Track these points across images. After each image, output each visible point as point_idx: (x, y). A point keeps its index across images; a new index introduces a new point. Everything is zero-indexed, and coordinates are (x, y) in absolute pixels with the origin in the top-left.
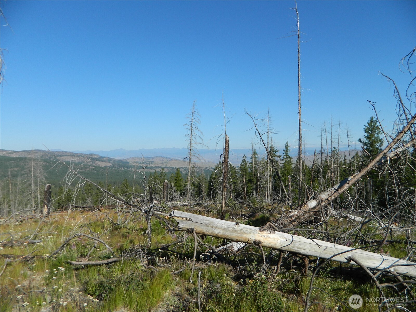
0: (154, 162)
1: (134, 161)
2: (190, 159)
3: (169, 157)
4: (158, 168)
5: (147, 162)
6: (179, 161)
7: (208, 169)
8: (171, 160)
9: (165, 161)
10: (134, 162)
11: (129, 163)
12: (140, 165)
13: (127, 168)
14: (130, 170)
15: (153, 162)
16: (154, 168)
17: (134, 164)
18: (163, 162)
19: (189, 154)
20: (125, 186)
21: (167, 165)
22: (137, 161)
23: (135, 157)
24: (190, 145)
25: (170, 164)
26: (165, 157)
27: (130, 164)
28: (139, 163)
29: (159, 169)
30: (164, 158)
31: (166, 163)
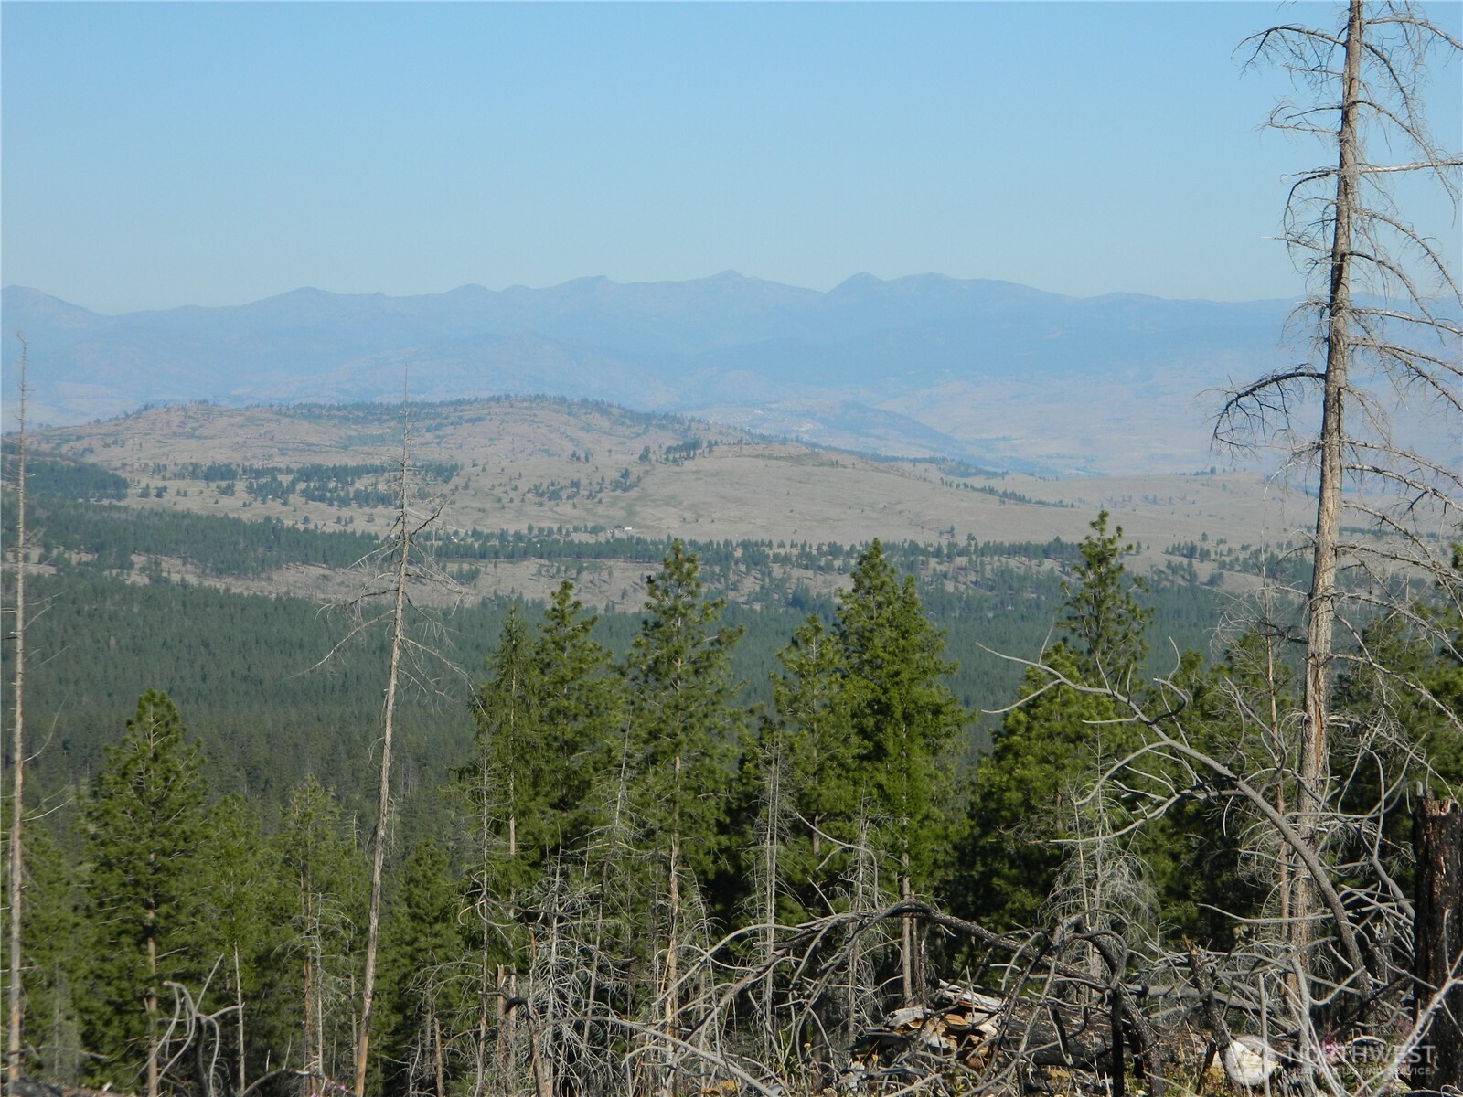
0: (454, 469)
1: (188, 452)
2: (1332, 404)
3: (656, 398)
4: (511, 557)
5: (359, 472)
6: (797, 460)
7: (1204, 570)
8: (691, 447)
9: (612, 455)
10: (194, 472)
11: (120, 486)
12: (273, 508)
13: (98, 548)
14: (138, 579)
15: (444, 472)
16: (463, 553)
17: (197, 499)
18: (579, 472)
19: (1314, 324)
20: (153, 792)
21: (630, 511)
22: (218, 454)
23: (207, 409)
24: (1330, 187)
25: (670, 501)
26: (601, 408)
27: (132, 501)
28: (260, 492)
29: (532, 565)
30: (596, 419)
31: (624, 482)
